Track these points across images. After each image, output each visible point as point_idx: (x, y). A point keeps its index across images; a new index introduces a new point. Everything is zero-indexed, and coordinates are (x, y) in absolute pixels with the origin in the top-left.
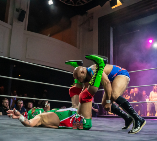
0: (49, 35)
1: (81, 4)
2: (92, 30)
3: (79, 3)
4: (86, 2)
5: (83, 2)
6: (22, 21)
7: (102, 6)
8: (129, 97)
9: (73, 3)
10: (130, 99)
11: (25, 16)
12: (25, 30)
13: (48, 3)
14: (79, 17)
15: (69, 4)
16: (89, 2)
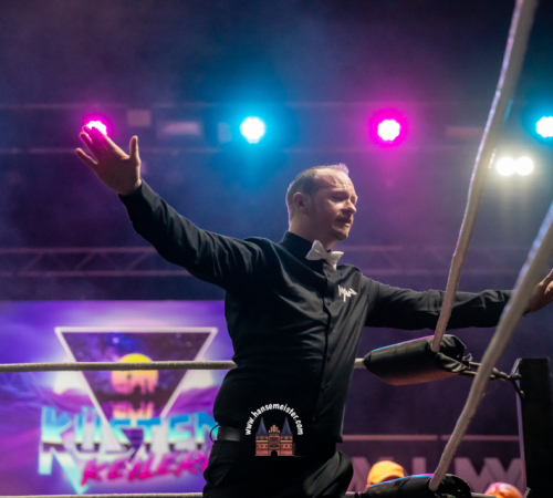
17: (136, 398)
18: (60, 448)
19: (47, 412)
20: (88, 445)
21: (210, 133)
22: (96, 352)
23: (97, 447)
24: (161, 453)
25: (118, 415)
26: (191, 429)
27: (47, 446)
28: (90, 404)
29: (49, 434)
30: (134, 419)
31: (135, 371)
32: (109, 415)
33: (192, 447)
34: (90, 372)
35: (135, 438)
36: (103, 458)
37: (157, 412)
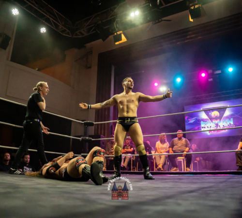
0: (37, 69)
1: (79, 36)
2: (90, 67)
3: (76, 35)
4: (86, 34)
5: (82, 34)
6: (5, 49)
7: (104, 40)
8: (132, 149)
9: (70, 34)
10: (134, 151)
11: (10, 43)
12: (8, 60)
13: (40, 30)
14: (76, 51)
15: (65, 34)
16: (89, 34)
17: (216, 118)
18: (205, 127)
19: (202, 122)
20: (209, 127)
21: (223, 72)
22: (208, 111)
23: (211, 127)
24: (222, 127)
25: (213, 121)
26: (227, 122)
27: (202, 127)
28: (208, 120)
29: (202, 125)
30: (216, 122)
31: (215, 113)
32: (212, 122)
33: (227, 125)
34: (208, 115)
35: (217, 125)
36: (212, 129)
37: (220, 120)
